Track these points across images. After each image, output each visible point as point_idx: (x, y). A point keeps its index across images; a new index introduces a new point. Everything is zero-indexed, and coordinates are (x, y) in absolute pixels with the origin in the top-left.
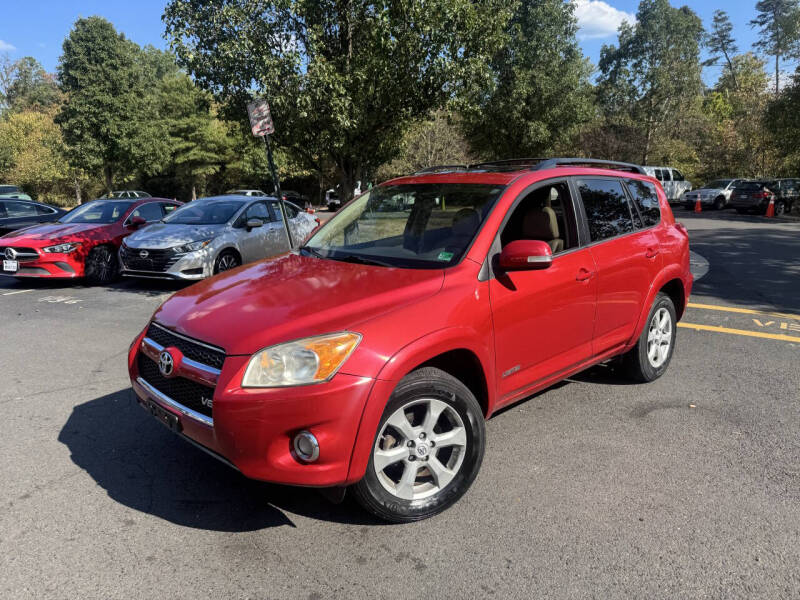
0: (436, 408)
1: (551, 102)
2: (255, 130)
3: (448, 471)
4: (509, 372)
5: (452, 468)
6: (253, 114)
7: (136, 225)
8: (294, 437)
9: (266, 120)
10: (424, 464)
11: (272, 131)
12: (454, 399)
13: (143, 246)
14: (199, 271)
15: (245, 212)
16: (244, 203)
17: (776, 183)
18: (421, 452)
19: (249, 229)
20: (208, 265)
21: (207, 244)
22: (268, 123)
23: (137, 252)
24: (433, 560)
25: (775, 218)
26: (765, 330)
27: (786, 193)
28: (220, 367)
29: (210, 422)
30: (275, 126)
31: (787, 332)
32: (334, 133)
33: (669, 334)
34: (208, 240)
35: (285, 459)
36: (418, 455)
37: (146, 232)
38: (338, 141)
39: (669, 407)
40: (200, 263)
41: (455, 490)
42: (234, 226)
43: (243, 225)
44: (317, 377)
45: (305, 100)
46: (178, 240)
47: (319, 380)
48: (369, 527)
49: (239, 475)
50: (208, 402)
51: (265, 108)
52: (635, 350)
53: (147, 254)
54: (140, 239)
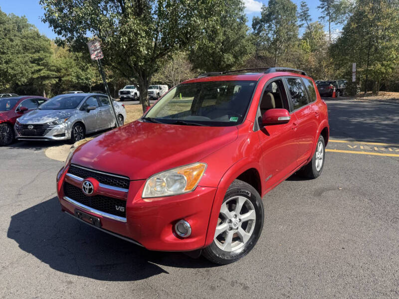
0: (242, 201)
1: (234, 44)
2: (93, 57)
3: (248, 234)
4: (268, 178)
5: (249, 232)
6: (91, 48)
7: (22, 112)
8: (175, 223)
9: (99, 51)
10: (236, 231)
11: (102, 57)
12: (250, 195)
13: (30, 122)
14: (63, 135)
15: (85, 102)
16: (84, 97)
17: (335, 82)
18: (235, 225)
19: (88, 111)
20: (68, 132)
21: (67, 120)
22: (100, 53)
23: (26, 126)
24: (251, 283)
25: (336, 98)
26: (354, 150)
27: (340, 87)
28: (127, 187)
29: (124, 220)
30: (104, 54)
31: (365, 150)
32: (138, 57)
33: (322, 154)
34: (67, 118)
35: (170, 238)
36: (233, 227)
37: (30, 115)
38: (141, 62)
39: (330, 190)
40: (64, 130)
41: (251, 243)
42: (80, 110)
43: (85, 109)
44: (186, 189)
45: (125, 39)
46: (50, 119)
47: (188, 191)
48: (209, 268)
49: (144, 249)
50: (122, 209)
51: (98, 45)
52: (311, 162)
53: (32, 127)
54: (27, 119)
